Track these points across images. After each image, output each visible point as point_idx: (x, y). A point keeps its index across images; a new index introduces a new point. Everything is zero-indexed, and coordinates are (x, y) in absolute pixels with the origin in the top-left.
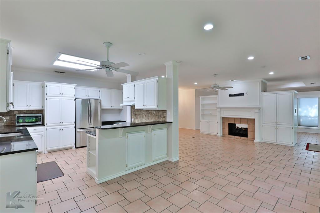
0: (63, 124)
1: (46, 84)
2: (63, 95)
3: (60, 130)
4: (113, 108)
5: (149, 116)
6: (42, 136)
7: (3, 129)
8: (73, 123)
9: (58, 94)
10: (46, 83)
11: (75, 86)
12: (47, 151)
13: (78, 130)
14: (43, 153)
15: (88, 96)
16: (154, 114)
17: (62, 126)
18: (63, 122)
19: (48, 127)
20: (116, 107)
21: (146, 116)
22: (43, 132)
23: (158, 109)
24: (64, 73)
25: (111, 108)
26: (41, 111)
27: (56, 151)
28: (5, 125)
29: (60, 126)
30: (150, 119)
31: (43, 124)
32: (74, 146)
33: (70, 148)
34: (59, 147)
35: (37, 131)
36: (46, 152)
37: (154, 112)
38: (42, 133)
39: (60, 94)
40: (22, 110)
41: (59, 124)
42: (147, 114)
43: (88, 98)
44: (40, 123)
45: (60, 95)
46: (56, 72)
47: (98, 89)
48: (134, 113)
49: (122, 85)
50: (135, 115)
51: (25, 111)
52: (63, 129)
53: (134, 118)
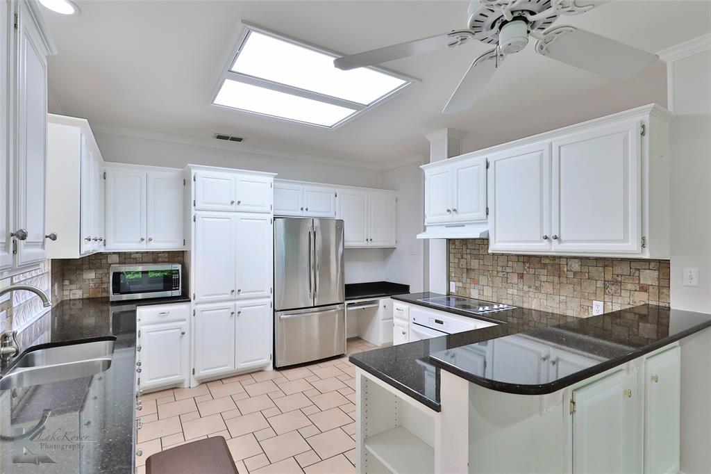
0: (242, 295)
1: (193, 172)
2: (241, 207)
3: (232, 313)
4: (370, 244)
5: (543, 278)
6: (183, 333)
7: (80, 309)
8: (268, 292)
9: (226, 204)
10: (194, 168)
11: (272, 179)
12: (195, 379)
13: (283, 316)
14: (186, 385)
15: (304, 209)
16: (575, 273)
17: (238, 303)
18: (239, 291)
19: (200, 306)
20: (379, 242)
21: (521, 276)
22: (185, 320)
23: (647, 256)
24: (240, 140)
25: (364, 244)
26: (180, 257)
27: (220, 379)
28: (86, 296)
29: (232, 303)
30: (551, 291)
31: (185, 297)
32: (269, 364)
33: (260, 370)
34: (227, 368)
35: (169, 318)
36: (194, 384)
37: (576, 266)
38: (183, 323)
39: (232, 202)
40: (131, 254)
41: (228, 296)
42: (532, 271)
43: (304, 214)
44: (177, 293)
45: (233, 207)
46: (220, 137)
47: (329, 190)
48: (462, 265)
49: (421, 167)
50: (468, 270)
51: (137, 256)
52: (239, 313)
53: (459, 281)
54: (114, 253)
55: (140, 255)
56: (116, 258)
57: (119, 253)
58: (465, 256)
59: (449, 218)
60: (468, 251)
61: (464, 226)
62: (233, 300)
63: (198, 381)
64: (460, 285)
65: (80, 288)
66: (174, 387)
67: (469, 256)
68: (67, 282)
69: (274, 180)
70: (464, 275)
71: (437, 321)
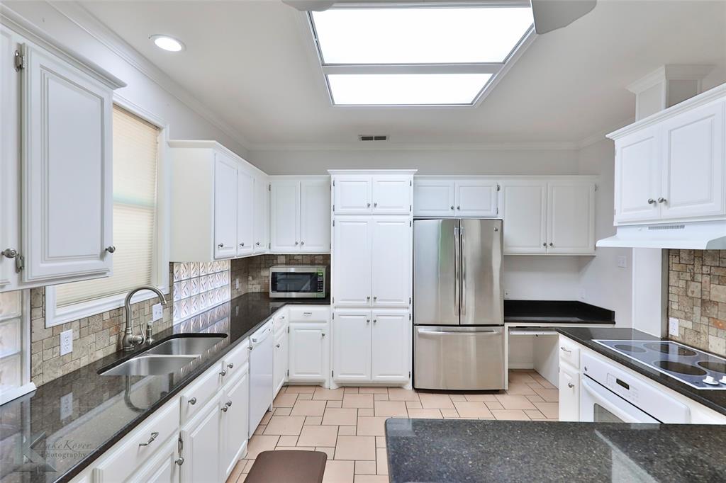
0: (378, 303)
1: (333, 177)
2: (377, 210)
3: (369, 321)
4: (549, 250)
6: (323, 335)
8: (406, 301)
9: (363, 207)
10: (334, 173)
11: (412, 176)
12: (334, 382)
13: (421, 330)
14: (326, 385)
15: (456, 208)
17: (375, 311)
18: (375, 298)
19: (338, 311)
22: (325, 322)
24: (383, 138)
25: (541, 250)
27: (358, 387)
29: (368, 311)
31: (326, 300)
32: (407, 382)
33: (399, 387)
34: (363, 378)
35: (311, 318)
36: (333, 386)
38: (324, 325)
39: (369, 205)
41: (365, 303)
43: (456, 214)
44: (322, 295)
45: (369, 210)
46: (364, 138)
47: (489, 182)
48: (693, 292)
49: (607, 136)
50: (704, 302)
51: (300, 258)
52: (375, 321)
53: (686, 318)
54: (282, 255)
55: (301, 257)
56: (283, 260)
57: (286, 255)
58: (699, 277)
59: (652, 213)
60: (705, 269)
61: (683, 227)
62: (369, 307)
63: (338, 384)
64: (689, 325)
65: (259, 284)
66: (318, 385)
67: (707, 278)
68: (250, 278)
69: (414, 178)
70: (697, 310)
71: (619, 382)
